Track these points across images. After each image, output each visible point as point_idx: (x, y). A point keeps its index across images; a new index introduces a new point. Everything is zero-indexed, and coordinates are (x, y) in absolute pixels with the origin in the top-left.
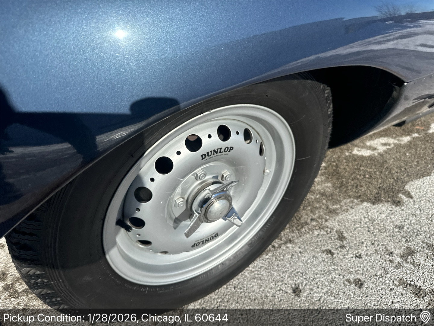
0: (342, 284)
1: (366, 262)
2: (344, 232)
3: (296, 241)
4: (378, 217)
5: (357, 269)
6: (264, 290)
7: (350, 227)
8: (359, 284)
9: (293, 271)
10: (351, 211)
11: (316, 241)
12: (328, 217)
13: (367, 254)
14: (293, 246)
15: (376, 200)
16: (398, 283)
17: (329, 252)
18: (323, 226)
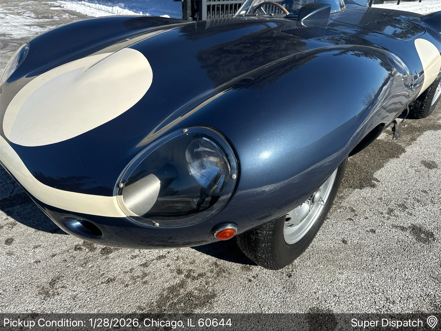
0: (365, 233)
1: (371, 220)
2: (353, 207)
3: (330, 217)
4: (367, 196)
5: (369, 225)
6: (328, 245)
7: (354, 204)
8: (373, 231)
9: (337, 233)
10: (351, 195)
11: (341, 215)
12: (340, 201)
13: (370, 216)
14: (330, 220)
15: (361, 187)
16: (392, 227)
17: (351, 219)
18: (340, 206)
